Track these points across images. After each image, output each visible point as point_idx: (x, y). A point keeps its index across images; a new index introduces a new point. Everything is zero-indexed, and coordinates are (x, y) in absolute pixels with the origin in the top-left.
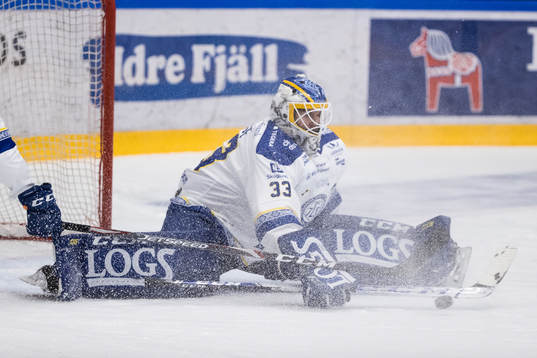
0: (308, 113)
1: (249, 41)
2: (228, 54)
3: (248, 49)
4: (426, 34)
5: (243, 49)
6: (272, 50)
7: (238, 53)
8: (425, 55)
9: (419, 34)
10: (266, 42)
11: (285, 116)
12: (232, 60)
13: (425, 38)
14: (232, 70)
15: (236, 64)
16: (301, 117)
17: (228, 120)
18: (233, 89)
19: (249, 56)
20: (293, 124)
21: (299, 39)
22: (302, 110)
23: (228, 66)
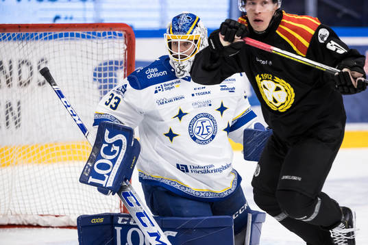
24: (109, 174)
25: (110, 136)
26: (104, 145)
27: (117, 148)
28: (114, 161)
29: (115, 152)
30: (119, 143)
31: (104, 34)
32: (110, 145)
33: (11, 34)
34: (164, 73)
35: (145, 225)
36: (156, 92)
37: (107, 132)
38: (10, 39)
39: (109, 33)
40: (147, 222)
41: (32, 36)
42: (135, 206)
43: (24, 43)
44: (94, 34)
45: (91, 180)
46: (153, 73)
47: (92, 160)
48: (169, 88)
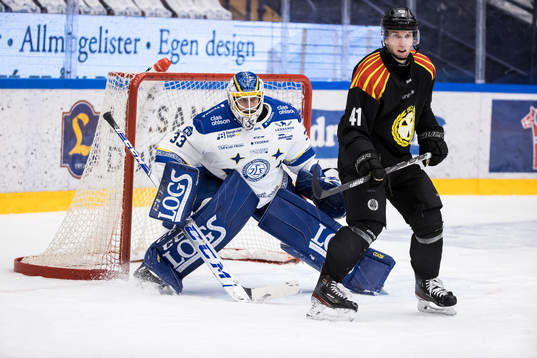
4: (533, 112)
8: (532, 127)
9: (528, 112)
13: (533, 115)
24: (176, 210)
25: (176, 176)
26: (171, 184)
27: (183, 187)
28: (181, 198)
29: (181, 190)
30: (185, 182)
31: (284, 85)
32: (176, 184)
33: (200, 82)
34: (227, 121)
35: (208, 257)
36: (219, 138)
37: (174, 172)
38: (198, 87)
39: (289, 84)
40: (210, 255)
41: (218, 85)
42: (198, 239)
43: (211, 91)
44: (275, 84)
45: (160, 215)
46: (217, 120)
47: (159, 196)
48: (231, 136)
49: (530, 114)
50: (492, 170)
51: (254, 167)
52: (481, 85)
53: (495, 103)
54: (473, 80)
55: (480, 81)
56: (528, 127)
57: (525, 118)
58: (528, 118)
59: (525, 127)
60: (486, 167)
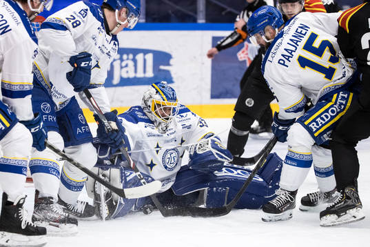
0: (162, 107)
1: (135, 52)
2: (122, 60)
3: (134, 56)
4: (247, 46)
5: (131, 56)
6: (150, 57)
7: (128, 59)
8: (247, 59)
9: (243, 46)
10: (145, 52)
11: (150, 107)
12: (124, 64)
13: (247, 49)
14: (124, 70)
15: (127, 66)
16: (158, 109)
17: (122, 102)
18: (125, 82)
19: (135, 61)
20: (153, 112)
21: (167, 50)
22: (159, 105)
23: (122, 68)
49: (244, 49)
50: (213, 97)
51: (169, 156)
52: (202, 24)
53: (215, 39)
54: (195, 20)
55: (201, 21)
56: (243, 59)
57: (240, 52)
58: (243, 52)
59: (240, 60)
60: (208, 94)
